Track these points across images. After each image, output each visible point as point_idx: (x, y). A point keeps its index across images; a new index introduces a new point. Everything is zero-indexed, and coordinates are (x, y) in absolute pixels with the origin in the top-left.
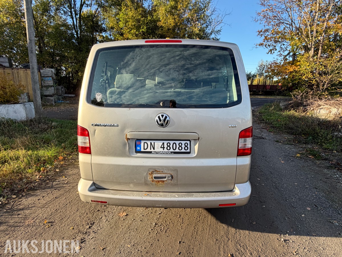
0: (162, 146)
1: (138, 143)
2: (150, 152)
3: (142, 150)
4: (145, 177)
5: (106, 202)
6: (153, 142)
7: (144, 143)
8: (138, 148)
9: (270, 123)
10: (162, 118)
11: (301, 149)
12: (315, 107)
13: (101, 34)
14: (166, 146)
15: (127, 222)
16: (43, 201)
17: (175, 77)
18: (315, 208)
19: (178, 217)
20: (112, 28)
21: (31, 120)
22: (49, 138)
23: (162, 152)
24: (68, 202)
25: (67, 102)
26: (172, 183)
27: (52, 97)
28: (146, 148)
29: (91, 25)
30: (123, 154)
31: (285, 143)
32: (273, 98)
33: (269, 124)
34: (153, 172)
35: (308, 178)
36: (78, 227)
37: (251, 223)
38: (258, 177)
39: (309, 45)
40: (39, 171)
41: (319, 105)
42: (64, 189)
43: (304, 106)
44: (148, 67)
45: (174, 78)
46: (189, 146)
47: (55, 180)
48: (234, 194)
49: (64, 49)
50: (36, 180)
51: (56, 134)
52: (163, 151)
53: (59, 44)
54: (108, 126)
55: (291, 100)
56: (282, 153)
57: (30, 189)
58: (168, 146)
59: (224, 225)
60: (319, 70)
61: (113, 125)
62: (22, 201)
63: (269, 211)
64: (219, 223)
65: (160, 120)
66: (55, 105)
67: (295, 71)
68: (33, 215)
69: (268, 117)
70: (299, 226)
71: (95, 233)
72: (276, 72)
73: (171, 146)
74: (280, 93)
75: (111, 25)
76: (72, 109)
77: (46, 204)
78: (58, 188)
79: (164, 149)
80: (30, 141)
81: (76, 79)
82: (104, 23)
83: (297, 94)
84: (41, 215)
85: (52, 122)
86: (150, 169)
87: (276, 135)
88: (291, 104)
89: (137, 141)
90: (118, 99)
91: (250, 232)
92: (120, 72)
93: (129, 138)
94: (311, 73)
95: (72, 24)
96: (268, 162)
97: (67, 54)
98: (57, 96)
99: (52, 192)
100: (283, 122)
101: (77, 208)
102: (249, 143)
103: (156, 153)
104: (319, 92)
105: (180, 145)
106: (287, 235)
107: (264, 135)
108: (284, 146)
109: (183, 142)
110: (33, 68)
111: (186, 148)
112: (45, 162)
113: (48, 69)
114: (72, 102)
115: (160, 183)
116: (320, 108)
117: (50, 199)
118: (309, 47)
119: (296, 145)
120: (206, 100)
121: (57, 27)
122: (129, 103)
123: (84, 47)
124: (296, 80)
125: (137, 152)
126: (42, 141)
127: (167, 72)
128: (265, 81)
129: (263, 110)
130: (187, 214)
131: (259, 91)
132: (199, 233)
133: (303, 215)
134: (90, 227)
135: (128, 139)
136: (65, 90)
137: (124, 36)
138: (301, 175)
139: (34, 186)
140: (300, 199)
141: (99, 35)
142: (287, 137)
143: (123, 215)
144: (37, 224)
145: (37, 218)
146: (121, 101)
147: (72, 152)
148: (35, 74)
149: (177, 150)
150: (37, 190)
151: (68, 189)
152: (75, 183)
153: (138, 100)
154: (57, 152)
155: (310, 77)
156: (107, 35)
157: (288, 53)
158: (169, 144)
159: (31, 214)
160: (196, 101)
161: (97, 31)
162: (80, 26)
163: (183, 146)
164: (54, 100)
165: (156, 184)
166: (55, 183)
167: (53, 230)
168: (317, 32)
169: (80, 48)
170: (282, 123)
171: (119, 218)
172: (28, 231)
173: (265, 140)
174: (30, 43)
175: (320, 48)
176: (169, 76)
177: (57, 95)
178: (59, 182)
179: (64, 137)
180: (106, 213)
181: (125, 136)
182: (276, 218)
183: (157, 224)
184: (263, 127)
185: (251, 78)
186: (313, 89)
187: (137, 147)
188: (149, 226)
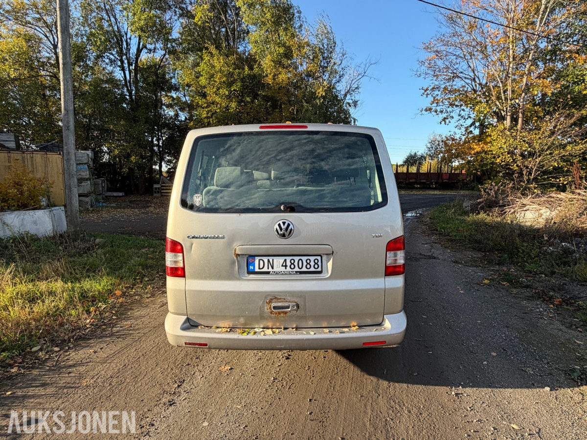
0: (284, 264)
1: (250, 260)
2: (268, 273)
3: (257, 270)
4: (260, 308)
5: (206, 345)
6: (271, 259)
7: (259, 260)
8: (251, 267)
9: (447, 234)
10: (284, 225)
11: (492, 273)
12: (517, 208)
13: (169, 94)
14: (288, 264)
15: (233, 378)
16: (102, 355)
17: (300, 166)
18: (503, 352)
19: (307, 369)
20: (188, 85)
21: (61, 236)
22: (95, 263)
23: (284, 272)
24: (140, 354)
25: (112, 205)
26: (297, 316)
27: (88, 197)
28: (261, 267)
29: (153, 81)
30: (230, 277)
31: (467, 264)
32: (455, 194)
33: (445, 236)
34: (272, 299)
35: (497, 314)
36: (162, 387)
37: (411, 374)
38: (424, 314)
39: (504, 111)
40: (88, 312)
41: (523, 204)
42: (131, 337)
43: (500, 206)
44: (259, 153)
45: (298, 168)
46: (320, 263)
47: (116, 325)
48: (383, 329)
49: (108, 119)
50: (85, 326)
51: (105, 256)
52: (285, 270)
53: (100, 111)
54: (210, 238)
55: (480, 197)
56: (462, 279)
57: (79, 339)
58: (292, 264)
59: (372, 378)
60: (521, 149)
61: (217, 236)
62: (71, 355)
63: (437, 358)
64: (366, 376)
65: (281, 229)
66: (93, 210)
67: (484, 151)
68: (91, 373)
69: (443, 225)
70: (478, 376)
71: (188, 392)
72: (454, 154)
73: (296, 264)
74: (465, 186)
75: (187, 80)
76: (122, 217)
77: (108, 359)
78: (122, 336)
79: (286, 268)
80: (65, 269)
81: (126, 166)
82: (174, 77)
83: (490, 188)
84: (103, 372)
85: (95, 237)
86: (268, 295)
87: (454, 253)
88: (480, 203)
89: (249, 258)
90: (212, 201)
91: (409, 385)
92: (218, 161)
93: (239, 253)
94: (508, 153)
95: (122, 79)
96: (439, 292)
97: (113, 127)
98: (94, 196)
99: (113, 342)
100: (467, 232)
101: (155, 363)
102: (400, 258)
103: (276, 274)
104: (523, 184)
105: (308, 261)
106: (461, 387)
107: (436, 253)
108: (467, 269)
109: (312, 258)
110: (69, 153)
111: (316, 266)
112: (94, 300)
113: (82, 151)
114: (121, 205)
115: (282, 315)
116: (525, 209)
117: (112, 352)
118: (503, 114)
119: (485, 267)
120: (345, 200)
121: (97, 84)
122: (229, 207)
123: (142, 116)
124: (486, 164)
125: (250, 272)
126: (84, 267)
127: (288, 160)
128: (439, 166)
129: (437, 214)
130: (319, 365)
131: (432, 183)
132: (337, 388)
133: (485, 363)
134: (179, 386)
135: (237, 255)
136: (107, 185)
137: (208, 98)
138: (488, 310)
139: (84, 334)
140: (482, 342)
141: (167, 96)
142: (470, 254)
143: (226, 369)
144: (100, 384)
145: (98, 376)
146: (217, 204)
147: (134, 285)
148: (72, 162)
149: (304, 269)
150: (89, 339)
151: (137, 338)
152: (147, 329)
153: (243, 202)
154: (111, 284)
155: (508, 160)
156: (180, 95)
157: (473, 122)
158: (292, 261)
159: (88, 371)
160: (331, 202)
161: (163, 89)
162: (136, 82)
163: (312, 263)
164: (90, 202)
165: (275, 317)
166: (115, 329)
167: (126, 391)
168: (513, 91)
169: (135, 116)
170: (465, 233)
171: (221, 373)
172: (89, 393)
173: (437, 260)
174: (65, 115)
175: (520, 115)
176: (291, 166)
177: (95, 194)
178: (121, 327)
179: (118, 262)
180: (200, 367)
181: (233, 251)
182: (447, 366)
183: (276, 379)
184: (435, 241)
185: (416, 160)
186: (513, 180)
187: (250, 265)
188: (265, 381)
